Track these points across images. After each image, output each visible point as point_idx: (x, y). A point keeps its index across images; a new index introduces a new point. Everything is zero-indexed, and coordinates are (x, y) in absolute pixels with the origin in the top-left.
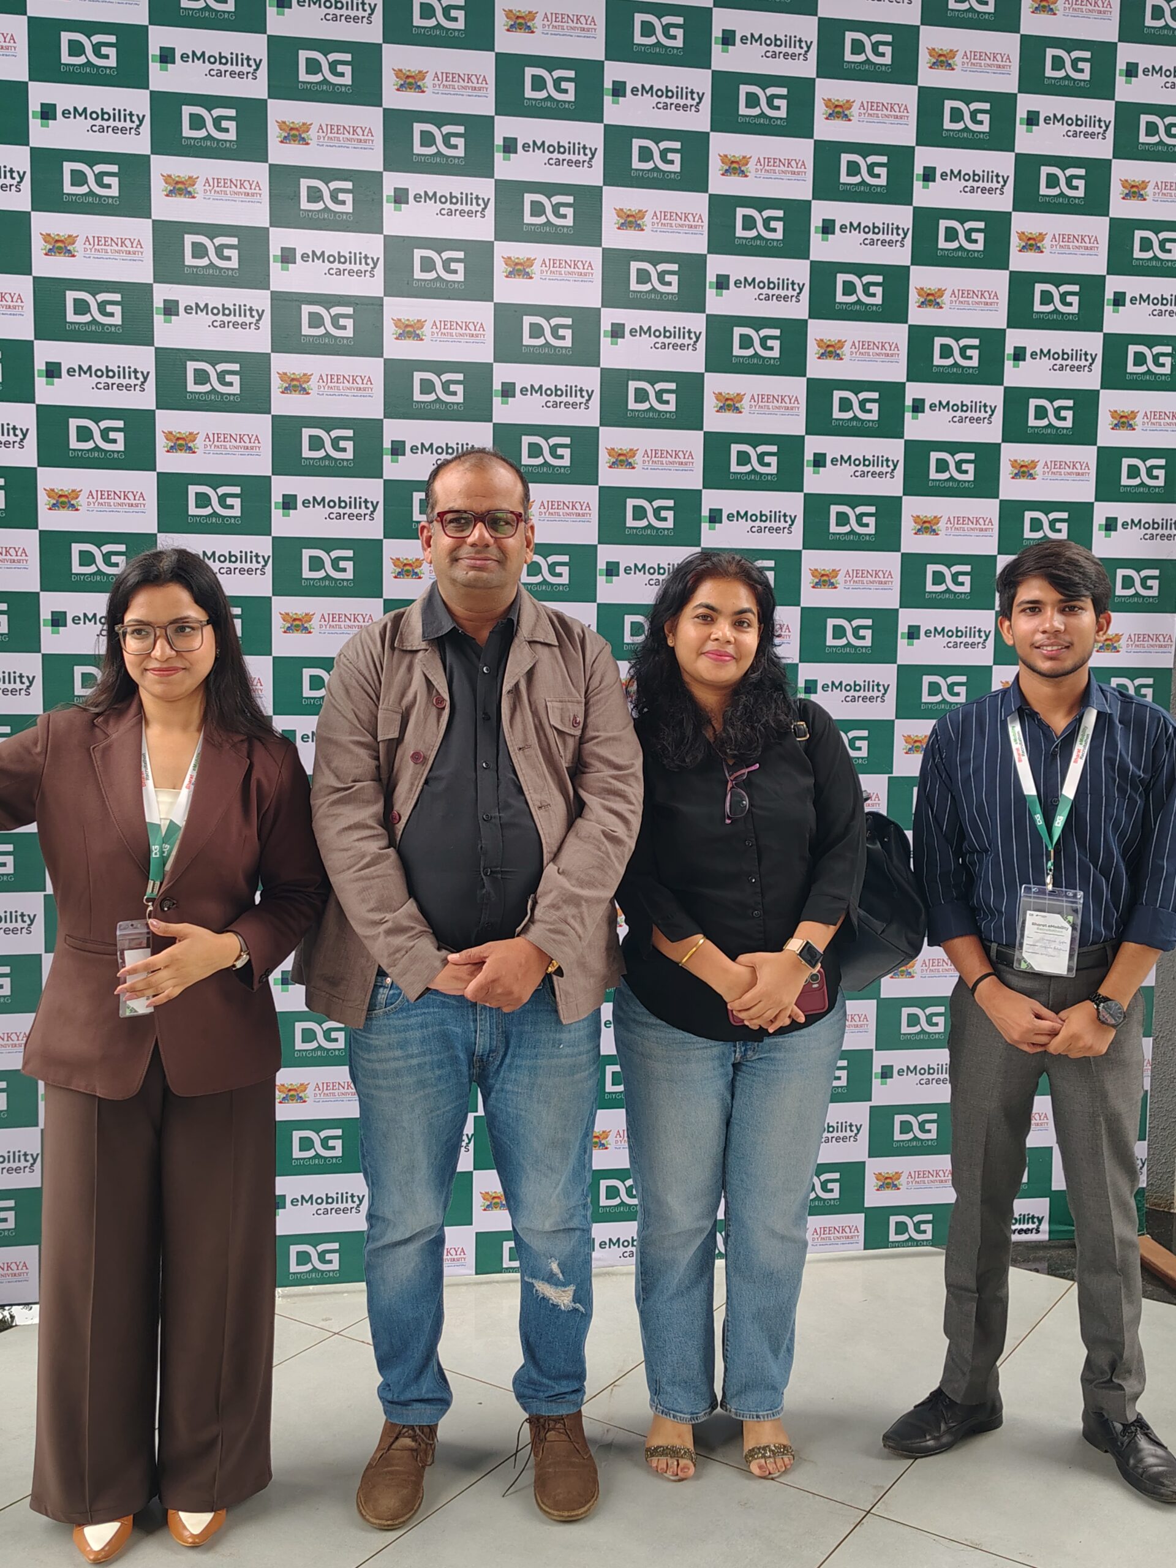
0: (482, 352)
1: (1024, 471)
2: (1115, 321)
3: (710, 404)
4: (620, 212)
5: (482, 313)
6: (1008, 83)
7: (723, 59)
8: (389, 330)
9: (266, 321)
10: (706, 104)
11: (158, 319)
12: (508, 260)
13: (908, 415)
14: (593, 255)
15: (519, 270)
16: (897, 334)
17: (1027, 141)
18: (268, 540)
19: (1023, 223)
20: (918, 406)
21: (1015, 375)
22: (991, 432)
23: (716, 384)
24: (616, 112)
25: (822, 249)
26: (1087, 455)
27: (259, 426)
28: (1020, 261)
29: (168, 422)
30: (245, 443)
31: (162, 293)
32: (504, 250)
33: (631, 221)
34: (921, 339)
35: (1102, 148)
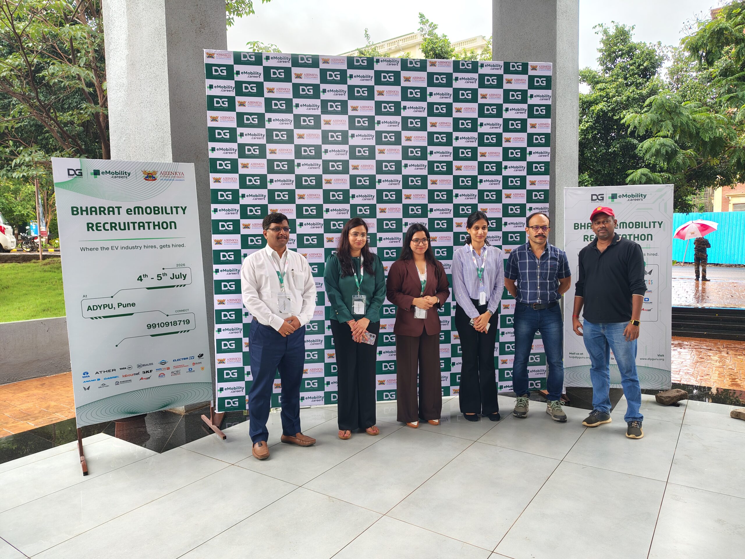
0: (373, 172)
1: (508, 196)
2: (529, 158)
3: (429, 182)
4: (406, 137)
5: (373, 163)
6: (501, 101)
7: (430, 99)
8: (351, 168)
9: (321, 167)
10: (426, 110)
11: (296, 168)
12: (379, 150)
13: (479, 183)
14: (399, 148)
15: (382, 152)
16: (475, 164)
17: (506, 115)
18: (322, 220)
19: (505, 135)
20: (481, 181)
21: (505, 173)
22: (499, 187)
23: (431, 178)
24: (404, 113)
26: (524, 192)
27: (320, 192)
28: (505, 145)
29: (298, 192)
30: (316, 196)
31: (297, 161)
32: (378, 147)
33: (408, 139)
34: (481, 165)
35: (525, 116)
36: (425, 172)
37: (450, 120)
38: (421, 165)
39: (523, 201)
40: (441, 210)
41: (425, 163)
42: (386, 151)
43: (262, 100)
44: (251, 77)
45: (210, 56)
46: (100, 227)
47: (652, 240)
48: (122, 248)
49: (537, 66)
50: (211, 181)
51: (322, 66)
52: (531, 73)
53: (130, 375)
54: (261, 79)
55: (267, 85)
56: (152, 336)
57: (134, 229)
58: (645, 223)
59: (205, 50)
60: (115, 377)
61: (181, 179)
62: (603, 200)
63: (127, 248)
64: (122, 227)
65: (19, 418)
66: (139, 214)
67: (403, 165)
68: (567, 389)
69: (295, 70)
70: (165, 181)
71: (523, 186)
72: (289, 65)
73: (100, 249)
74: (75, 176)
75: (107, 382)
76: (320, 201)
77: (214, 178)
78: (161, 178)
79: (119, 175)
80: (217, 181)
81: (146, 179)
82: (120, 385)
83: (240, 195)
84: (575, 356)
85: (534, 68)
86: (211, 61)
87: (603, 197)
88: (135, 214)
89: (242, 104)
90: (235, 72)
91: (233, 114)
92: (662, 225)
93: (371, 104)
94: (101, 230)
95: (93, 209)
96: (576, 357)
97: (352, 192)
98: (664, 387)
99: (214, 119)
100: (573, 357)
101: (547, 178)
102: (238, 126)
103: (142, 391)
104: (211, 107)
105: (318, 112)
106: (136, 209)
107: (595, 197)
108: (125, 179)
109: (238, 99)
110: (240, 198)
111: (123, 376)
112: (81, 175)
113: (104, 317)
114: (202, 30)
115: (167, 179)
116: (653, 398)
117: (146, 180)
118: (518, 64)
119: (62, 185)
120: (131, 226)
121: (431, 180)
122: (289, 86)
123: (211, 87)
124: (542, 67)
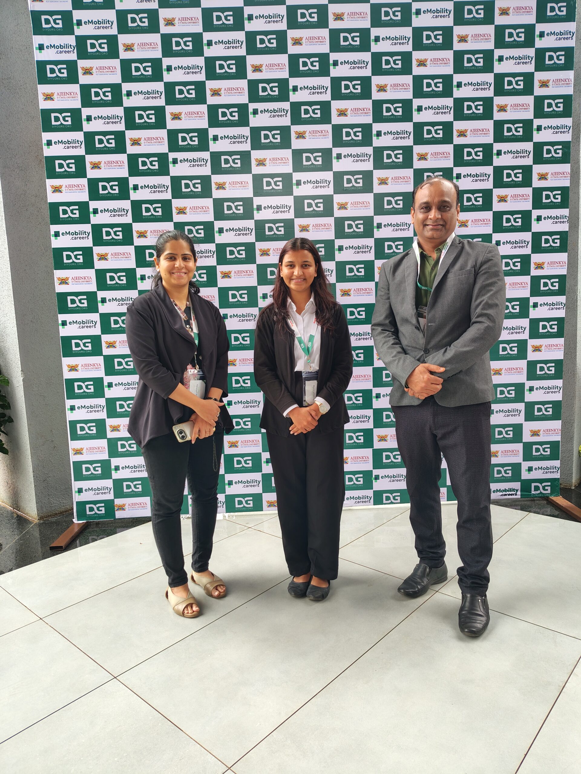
0: (288, 169)
1: (503, 199)
2: (538, 137)
3: (376, 182)
4: (338, 110)
5: (288, 154)
7: (375, 48)
8: (253, 163)
9: (209, 163)
11: (171, 165)
15: (301, 136)
16: (449, 149)
17: (499, 68)
18: (214, 245)
19: (498, 101)
20: (459, 176)
21: (498, 161)
23: (378, 174)
24: (335, 72)
25: (417, 117)
26: (529, 191)
27: (209, 203)
28: (498, 116)
29: (176, 203)
30: (204, 209)
31: (172, 156)
32: (295, 129)
33: (342, 113)
37: (408, 79)
38: (363, 155)
39: (527, 206)
40: (394, 225)
42: (307, 134)
43: (116, 63)
44: (99, 28)
50: (49, 190)
51: (205, 4)
54: (114, 31)
55: (124, 39)
69: (164, 13)
71: (527, 182)
72: (155, 6)
80: (57, 190)
83: (91, 210)
86: (39, 7)
89: (88, 72)
91: (76, 88)
93: (283, 59)
99: (49, 97)
101: (567, 168)
102: (84, 105)
105: (201, 77)
109: (82, 64)
110: (92, 215)
121: (379, 179)
122: (156, 38)
123: (41, 47)
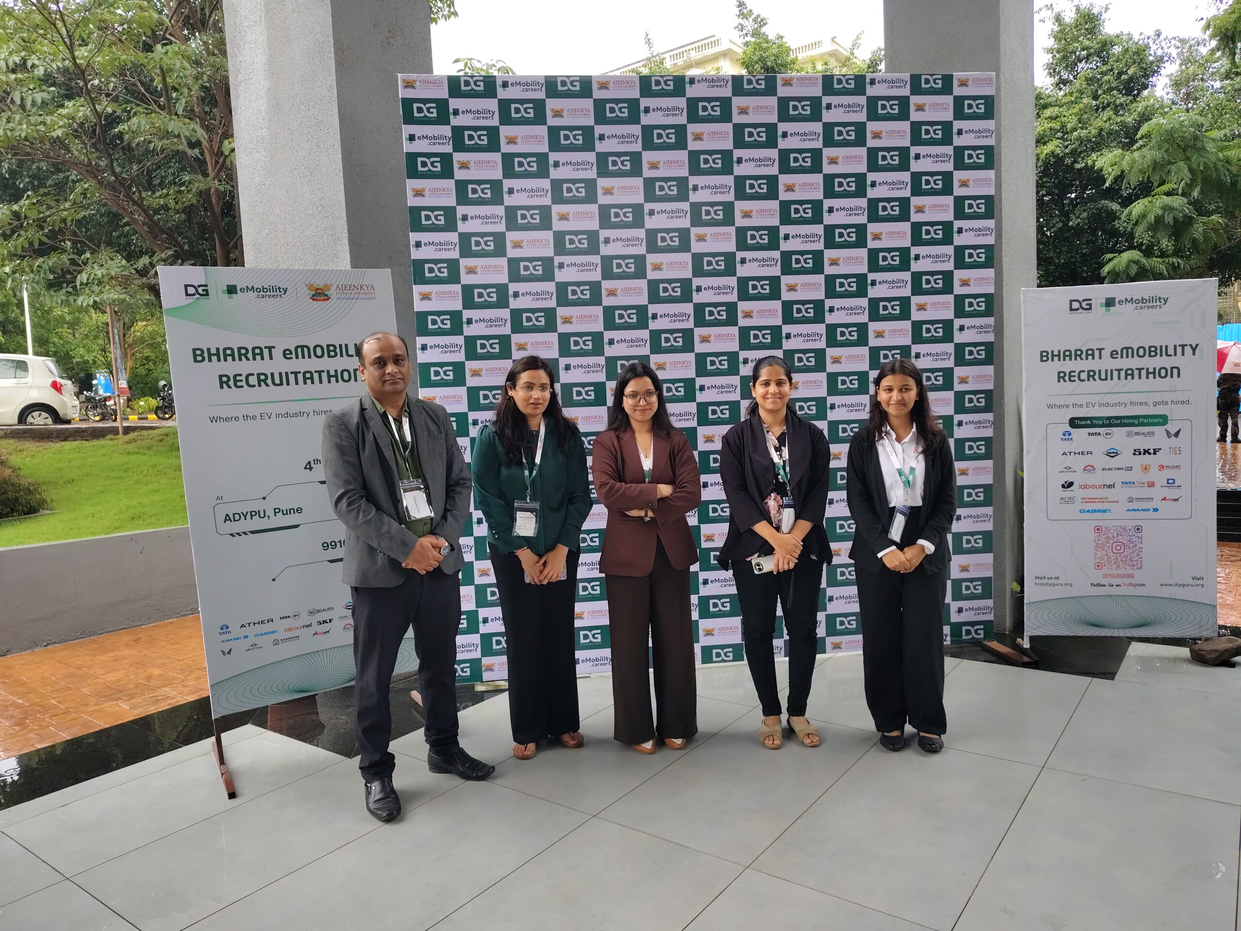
0: (687, 274)
1: (922, 308)
2: (959, 240)
3: (784, 288)
4: (742, 211)
5: (687, 258)
6: (906, 142)
7: (782, 144)
8: (649, 267)
9: (599, 268)
10: (777, 163)
11: (556, 270)
12: (696, 235)
13: (869, 287)
14: (732, 230)
15: (701, 238)
16: (863, 253)
17: (916, 166)
18: (603, 358)
19: (916, 201)
20: (873, 283)
21: (916, 267)
22: (906, 292)
23: (786, 280)
24: (739, 170)
25: (828, 219)
26: (950, 298)
27: (598, 311)
28: (915, 217)
29: (562, 312)
30: (592, 318)
31: (558, 260)
32: (694, 231)
33: (747, 215)
34: (873, 254)
35: (949, 167)
36: (776, 271)
37: (818, 178)
38: (770, 259)
39: (949, 314)
40: (805, 336)
41: (776, 254)
42: (708, 237)
43: (497, 157)
44: (478, 118)
45: (409, 85)
46: (241, 381)
47: (1179, 376)
48: (278, 416)
49: (967, 80)
50: (416, 297)
51: (598, 94)
52: (958, 91)
53: (297, 628)
54: (495, 122)
55: (505, 131)
56: (331, 561)
57: (297, 383)
58: (1166, 347)
59: (399, 75)
60: (273, 632)
61: (370, 296)
62: (1090, 309)
63: (287, 415)
64: (277, 381)
65: (105, 696)
66: (303, 357)
67: (738, 259)
68: (1032, 639)
69: (552, 104)
70: (345, 301)
71: (947, 289)
72: (541, 95)
73: (241, 418)
74: (197, 296)
75: (259, 641)
76: (599, 327)
77: (420, 294)
78: (338, 296)
79: (268, 293)
80: (426, 297)
81: (314, 298)
82: (282, 645)
83: (465, 320)
84: (1044, 581)
85: (963, 84)
86: (410, 94)
87: (1090, 305)
88: (297, 357)
89: (464, 166)
90: (451, 111)
91: (450, 184)
92: (1197, 351)
93: (682, 156)
94: (242, 387)
95: (229, 352)
96: (1047, 584)
97: (652, 309)
98: (1206, 634)
99: (419, 193)
100: (1042, 584)
101: (990, 273)
102: (459, 203)
103: (316, 654)
104: (413, 173)
105: (592, 174)
106: (299, 350)
107: (1076, 305)
108: (279, 299)
109: (458, 157)
110: (465, 326)
111: (286, 631)
112: (207, 295)
113: (253, 532)
114: (392, 41)
115: (347, 296)
116: (1185, 652)
117: (314, 300)
118: (934, 77)
119: (176, 311)
120: (292, 377)
121: (787, 285)
122: (542, 131)
123: (412, 138)
124: (977, 81)
